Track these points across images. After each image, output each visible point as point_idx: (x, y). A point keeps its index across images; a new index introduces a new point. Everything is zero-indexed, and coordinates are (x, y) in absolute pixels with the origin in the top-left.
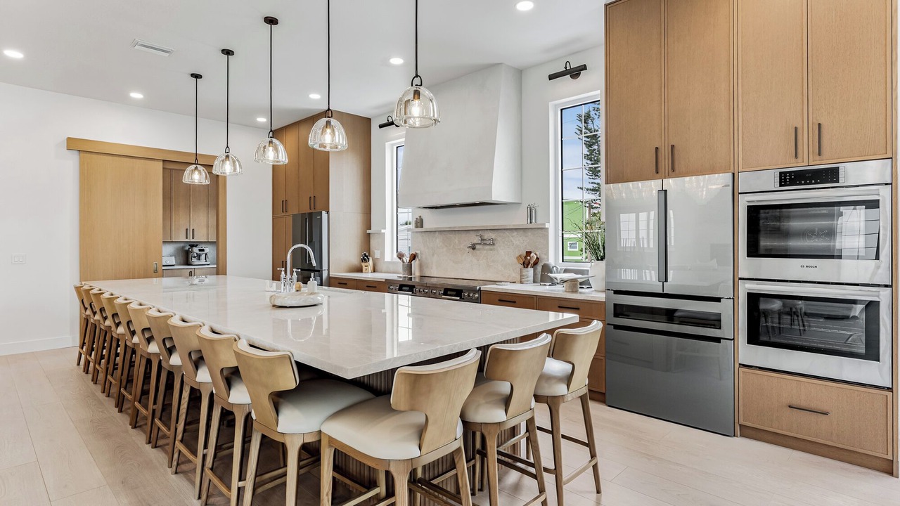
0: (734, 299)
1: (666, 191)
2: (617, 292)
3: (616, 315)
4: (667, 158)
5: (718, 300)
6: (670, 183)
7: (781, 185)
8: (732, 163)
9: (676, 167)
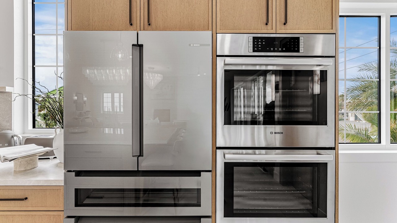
0: (213, 171)
1: (141, 46)
2: (79, 173)
3: (78, 204)
4: (142, 8)
5: (197, 173)
6: (146, 37)
7: (254, 51)
8: (210, 22)
9: (153, 21)
